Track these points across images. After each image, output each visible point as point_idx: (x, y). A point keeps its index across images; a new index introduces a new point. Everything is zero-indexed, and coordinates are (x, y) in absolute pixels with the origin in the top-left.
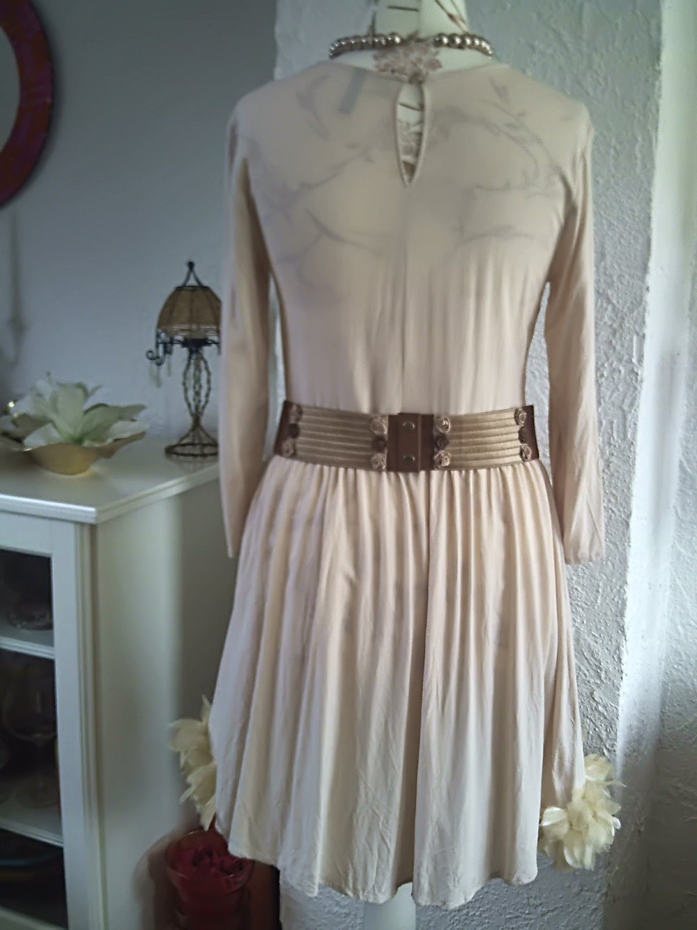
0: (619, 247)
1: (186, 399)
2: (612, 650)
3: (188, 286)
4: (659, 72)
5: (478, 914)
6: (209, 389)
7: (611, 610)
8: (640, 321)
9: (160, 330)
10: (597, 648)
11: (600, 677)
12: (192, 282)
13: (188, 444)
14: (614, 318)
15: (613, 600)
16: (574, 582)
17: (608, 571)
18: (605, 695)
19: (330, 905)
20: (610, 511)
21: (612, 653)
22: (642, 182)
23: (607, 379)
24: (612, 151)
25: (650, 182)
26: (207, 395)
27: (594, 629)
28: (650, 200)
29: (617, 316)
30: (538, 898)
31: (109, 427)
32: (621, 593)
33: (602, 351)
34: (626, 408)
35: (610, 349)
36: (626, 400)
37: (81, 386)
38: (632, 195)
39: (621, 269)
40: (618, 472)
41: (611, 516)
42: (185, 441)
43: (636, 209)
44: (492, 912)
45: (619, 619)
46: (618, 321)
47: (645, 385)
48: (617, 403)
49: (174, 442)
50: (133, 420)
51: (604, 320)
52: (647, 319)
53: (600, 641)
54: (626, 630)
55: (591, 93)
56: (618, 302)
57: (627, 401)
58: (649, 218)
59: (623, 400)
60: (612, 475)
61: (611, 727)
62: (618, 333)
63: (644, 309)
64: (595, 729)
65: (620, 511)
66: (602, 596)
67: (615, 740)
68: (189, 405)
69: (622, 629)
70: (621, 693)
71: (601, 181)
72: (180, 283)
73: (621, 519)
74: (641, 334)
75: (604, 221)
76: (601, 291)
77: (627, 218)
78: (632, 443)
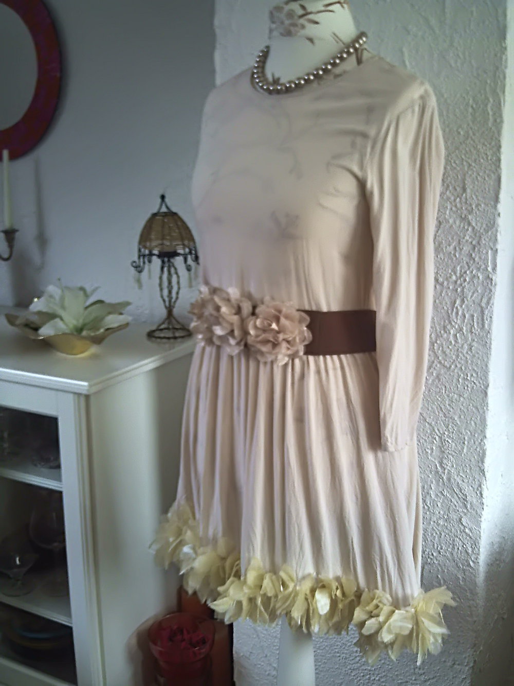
0: (476, 183)
1: (162, 297)
2: (476, 487)
3: (162, 213)
4: (506, 48)
5: (377, 678)
6: (179, 288)
7: (474, 457)
8: (493, 238)
9: (141, 247)
10: (464, 486)
11: (466, 508)
12: (164, 209)
13: (165, 329)
14: (474, 237)
15: (476, 450)
16: (445, 436)
17: (472, 428)
18: (470, 521)
19: (270, 670)
20: (473, 383)
21: (475, 490)
22: (494, 132)
23: (469, 283)
24: (470, 110)
25: (499, 133)
26: (178, 293)
27: (461, 471)
28: (500, 147)
29: (475, 236)
30: (421, 669)
31: (103, 319)
32: (481, 444)
33: (465, 262)
34: (483, 305)
35: (470, 260)
36: (483, 299)
37: (82, 289)
38: (486, 143)
39: (478, 200)
40: (478, 353)
41: (473, 387)
42: (163, 327)
43: (488, 153)
44: (388, 678)
45: (480, 465)
46: (477, 239)
47: (498, 288)
48: (476, 301)
49: (154, 328)
50: (121, 314)
51: (465, 238)
52: (499, 237)
53: (466, 481)
54: (486, 473)
55: (453, 65)
56: (477, 225)
57: (485, 300)
58: (499, 160)
59: (482, 299)
60: (474, 356)
61: (476, 545)
62: (476, 248)
63: (497, 231)
64: (463, 546)
65: (480, 383)
66: (467, 447)
67: (478, 554)
68: (164, 301)
69: (483, 471)
70: (482, 519)
71: (462, 133)
72: (155, 211)
73: (481, 389)
74: (494, 249)
75: (465, 163)
76: (463, 216)
77: (482, 160)
78: (489, 332)
